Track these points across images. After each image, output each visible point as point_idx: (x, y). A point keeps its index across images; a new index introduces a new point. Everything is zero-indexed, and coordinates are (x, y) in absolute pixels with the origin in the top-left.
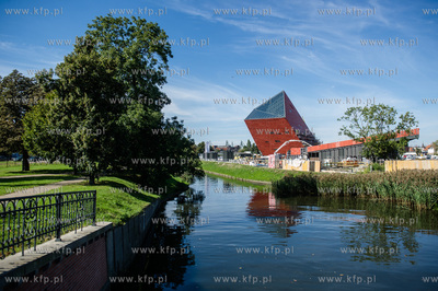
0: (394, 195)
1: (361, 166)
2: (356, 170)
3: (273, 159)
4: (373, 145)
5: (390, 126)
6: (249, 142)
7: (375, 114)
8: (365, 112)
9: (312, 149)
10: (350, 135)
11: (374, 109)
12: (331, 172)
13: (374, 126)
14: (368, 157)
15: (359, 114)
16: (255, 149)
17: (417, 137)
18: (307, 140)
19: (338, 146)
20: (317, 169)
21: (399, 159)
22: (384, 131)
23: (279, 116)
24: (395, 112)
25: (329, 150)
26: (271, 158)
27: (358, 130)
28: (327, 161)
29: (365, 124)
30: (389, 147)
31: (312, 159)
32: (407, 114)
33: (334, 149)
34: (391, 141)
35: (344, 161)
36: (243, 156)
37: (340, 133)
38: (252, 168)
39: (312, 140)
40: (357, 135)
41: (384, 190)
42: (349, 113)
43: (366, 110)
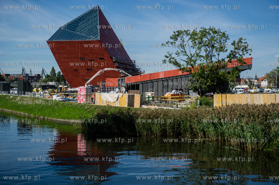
0: (223, 134)
1: (188, 101)
2: (182, 105)
3: (84, 92)
4: (201, 76)
5: (221, 53)
6: (53, 70)
7: (205, 39)
8: (193, 36)
9: (131, 79)
10: (176, 64)
11: (204, 33)
12: (152, 107)
13: (203, 54)
14: (195, 90)
15: (186, 38)
16: (59, 79)
17: (250, 67)
18: (126, 69)
19: (162, 76)
20: (137, 104)
21: (230, 92)
22: (214, 60)
23: (92, 38)
24: (227, 38)
25: (152, 82)
26: (82, 91)
27: (185, 58)
28: (149, 94)
29: (193, 51)
30: (219, 79)
31: (132, 92)
32: (240, 41)
33: (157, 80)
34: (222, 71)
35: (168, 95)
36: (44, 88)
37: (164, 61)
38: (57, 103)
39: (131, 68)
40: (184, 64)
41: (212, 129)
42: (175, 37)
43: (194, 34)
